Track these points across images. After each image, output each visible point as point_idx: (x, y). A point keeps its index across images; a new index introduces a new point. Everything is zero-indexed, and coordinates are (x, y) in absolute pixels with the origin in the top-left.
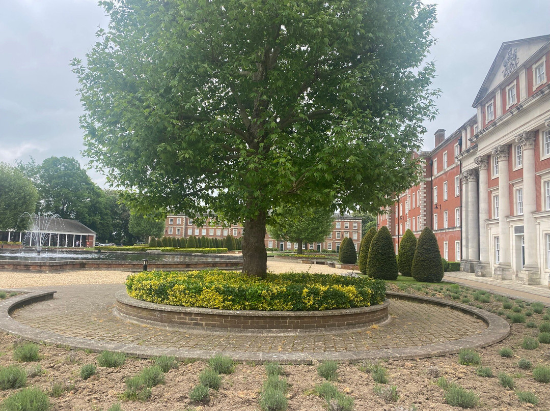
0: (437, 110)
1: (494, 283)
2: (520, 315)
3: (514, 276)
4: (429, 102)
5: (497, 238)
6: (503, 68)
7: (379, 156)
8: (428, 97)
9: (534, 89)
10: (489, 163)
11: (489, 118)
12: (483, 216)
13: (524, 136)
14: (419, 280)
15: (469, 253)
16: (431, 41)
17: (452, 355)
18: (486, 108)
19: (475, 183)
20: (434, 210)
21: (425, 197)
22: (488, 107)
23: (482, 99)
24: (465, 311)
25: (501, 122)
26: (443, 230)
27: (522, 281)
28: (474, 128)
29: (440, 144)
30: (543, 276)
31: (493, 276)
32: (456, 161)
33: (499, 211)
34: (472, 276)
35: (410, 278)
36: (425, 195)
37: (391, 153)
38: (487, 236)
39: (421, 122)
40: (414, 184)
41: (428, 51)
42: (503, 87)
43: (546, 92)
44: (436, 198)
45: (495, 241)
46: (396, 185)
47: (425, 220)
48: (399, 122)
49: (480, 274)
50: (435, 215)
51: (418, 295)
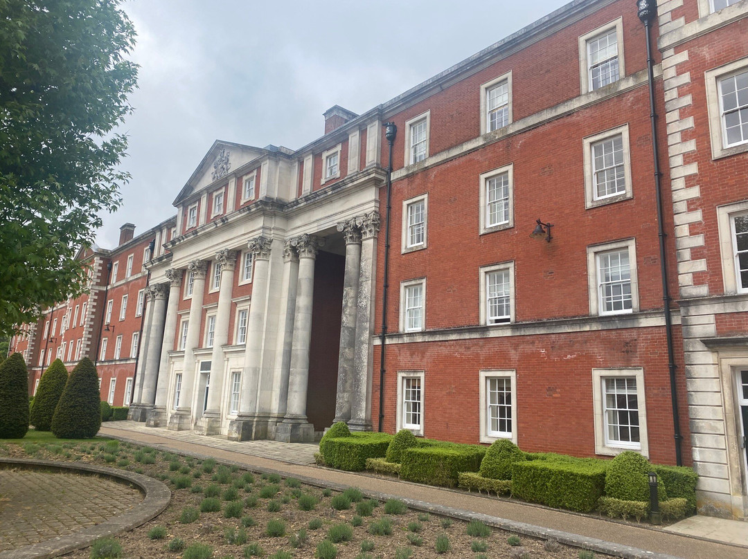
0: (121, 200)
1: (168, 435)
2: (187, 477)
3: (193, 425)
4: (112, 187)
5: (180, 375)
6: (212, 170)
7: (19, 246)
8: (112, 179)
9: (242, 203)
10: (183, 280)
11: (191, 224)
12: (166, 346)
13: (226, 254)
14: (61, 436)
15: (142, 396)
16: (126, 108)
17: (83, 549)
18: (189, 210)
19: (162, 302)
20: (104, 332)
21: (93, 313)
22: (191, 210)
23: (185, 199)
24: (118, 479)
25: (203, 232)
26: (112, 361)
27: (200, 430)
28: (172, 232)
29: (126, 244)
30: (223, 423)
31: (168, 425)
32: (143, 269)
33: (187, 341)
34: (141, 427)
35: (47, 433)
36: (94, 310)
37: (39, 246)
38: (168, 374)
39: (97, 210)
40: (71, 295)
41: (122, 120)
42: (211, 191)
43: (253, 210)
44: (109, 316)
45: (176, 380)
46: (42, 294)
47: (88, 346)
48: (64, 202)
49: (152, 423)
50: (104, 339)
51: (55, 460)
